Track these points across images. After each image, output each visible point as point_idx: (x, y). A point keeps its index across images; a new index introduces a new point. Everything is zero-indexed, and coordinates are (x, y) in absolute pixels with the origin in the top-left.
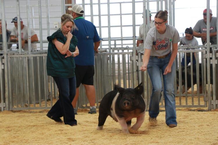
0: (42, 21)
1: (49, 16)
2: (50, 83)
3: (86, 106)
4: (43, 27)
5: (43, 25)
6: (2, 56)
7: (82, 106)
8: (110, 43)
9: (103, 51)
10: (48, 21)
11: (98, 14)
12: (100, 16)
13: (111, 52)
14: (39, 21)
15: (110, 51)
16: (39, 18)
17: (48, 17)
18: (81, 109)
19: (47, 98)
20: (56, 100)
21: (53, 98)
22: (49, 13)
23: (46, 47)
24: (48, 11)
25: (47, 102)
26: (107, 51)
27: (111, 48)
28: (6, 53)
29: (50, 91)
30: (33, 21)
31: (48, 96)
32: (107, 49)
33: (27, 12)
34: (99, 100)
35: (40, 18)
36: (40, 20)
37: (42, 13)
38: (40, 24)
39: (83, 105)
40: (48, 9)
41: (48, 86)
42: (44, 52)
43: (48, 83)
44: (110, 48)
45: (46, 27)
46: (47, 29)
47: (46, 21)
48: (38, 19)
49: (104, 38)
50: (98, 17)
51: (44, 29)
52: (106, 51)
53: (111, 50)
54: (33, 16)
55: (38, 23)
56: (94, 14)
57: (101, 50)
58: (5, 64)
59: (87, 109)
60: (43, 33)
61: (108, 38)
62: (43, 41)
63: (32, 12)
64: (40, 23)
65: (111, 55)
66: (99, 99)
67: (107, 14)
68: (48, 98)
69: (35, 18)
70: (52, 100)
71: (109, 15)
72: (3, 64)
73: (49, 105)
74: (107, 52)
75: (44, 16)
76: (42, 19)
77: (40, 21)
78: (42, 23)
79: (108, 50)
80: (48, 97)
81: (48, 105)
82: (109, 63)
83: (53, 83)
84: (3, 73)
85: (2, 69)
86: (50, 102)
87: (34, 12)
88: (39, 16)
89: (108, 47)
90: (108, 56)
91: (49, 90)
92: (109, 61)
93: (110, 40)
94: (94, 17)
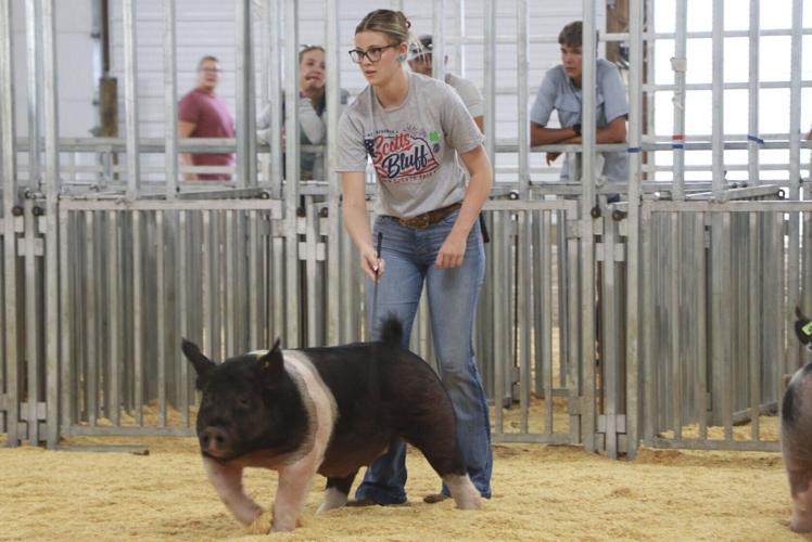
0: (498, 56)
1: (529, 36)
2: (519, 329)
3: (678, 436)
4: (500, 84)
5: (498, 74)
6: (320, 206)
7: (659, 436)
8: (795, 158)
9: (762, 193)
10: (524, 55)
11: (745, 26)
12: (754, 35)
13: (801, 199)
14: (481, 57)
15: (795, 196)
16: (486, 43)
17: (522, 40)
18: (651, 448)
19: (504, 393)
20: (542, 402)
21: (530, 395)
22: (528, 19)
23: (509, 171)
24: (525, 12)
25: (505, 411)
26: (781, 194)
27: (801, 181)
28: (338, 194)
29: (519, 365)
30: (459, 55)
31: (508, 383)
32: (784, 183)
33: (434, 17)
34: (735, 414)
35: (490, 42)
36: (486, 50)
37: (498, 22)
38: (486, 71)
39: (663, 434)
40: (525, 3)
41: (510, 343)
42: (501, 193)
43: (513, 328)
44: (796, 181)
45: (513, 83)
46: (518, 94)
47: (515, 57)
48: (482, 47)
49: (770, 136)
50: (746, 40)
51: (507, 93)
52: (776, 195)
53: (801, 189)
54: (463, 35)
55: (482, 65)
56: (728, 26)
57: (754, 187)
58: (331, 238)
59: (681, 451)
60: (498, 108)
61: (788, 136)
62: (498, 143)
63: (460, 16)
64: (490, 66)
65: (801, 214)
66: (737, 410)
67: (788, 25)
68: (508, 395)
69: (471, 43)
70: (528, 405)
71: (796, 33)
72: (324, 239)
73: (514, 425)
74: (782, 198)
75: (506, 32)
76: (499, 47)
77: (490, 54)
78: (498, 64)
79: (787, 190)
80: (512, 390)
81: (507, 423)
82: (786, 246)
83: (533, 331)
84: (320, 278)
85: (317, 261)
86: (516, 411)
87: (466, 18)
88: (486, 33)
89: (784, 175)
90: (787, 217)
91: (516, 361)
92: (786, 238)
93: (794, 146)
94: (727, 41)
